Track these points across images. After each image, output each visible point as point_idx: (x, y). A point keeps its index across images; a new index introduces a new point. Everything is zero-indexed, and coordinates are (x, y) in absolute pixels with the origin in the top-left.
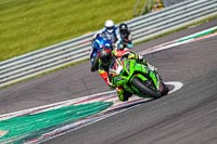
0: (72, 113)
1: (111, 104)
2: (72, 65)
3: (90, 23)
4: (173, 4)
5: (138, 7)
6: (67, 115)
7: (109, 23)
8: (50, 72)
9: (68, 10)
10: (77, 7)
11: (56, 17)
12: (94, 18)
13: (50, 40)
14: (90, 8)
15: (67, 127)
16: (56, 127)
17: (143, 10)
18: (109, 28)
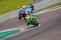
0: (10, 33)
1: (20, 30)
2: (9, 19)
3: (14, 8)
4: (38, 2)
5: (28, 3)
6: (8, 33)
7: (24, 7)
8: (3, 21)
9: (8, 4)
10: (11, 3)
11: (5, 6)
12: (15, 6)
13: (3, 13)
14: (14, 4)
15: (8, 37)
16: (5, 37)
17: (29, 4)
18: (24, 8)
